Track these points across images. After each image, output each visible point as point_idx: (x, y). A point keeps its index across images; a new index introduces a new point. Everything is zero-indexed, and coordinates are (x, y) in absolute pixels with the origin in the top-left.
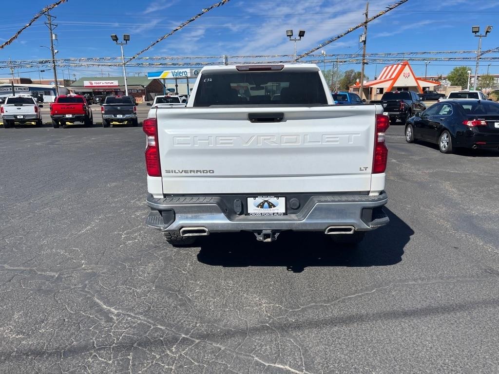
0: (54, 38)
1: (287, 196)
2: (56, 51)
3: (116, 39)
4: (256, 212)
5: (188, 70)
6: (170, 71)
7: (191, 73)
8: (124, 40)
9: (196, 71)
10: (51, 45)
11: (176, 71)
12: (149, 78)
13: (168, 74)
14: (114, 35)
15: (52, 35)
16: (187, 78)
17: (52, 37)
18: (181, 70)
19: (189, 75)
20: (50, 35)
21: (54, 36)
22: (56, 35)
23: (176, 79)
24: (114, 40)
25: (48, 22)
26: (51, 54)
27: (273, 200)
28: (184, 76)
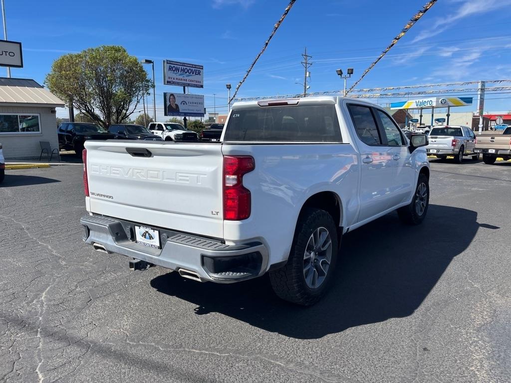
0: (307, 75)
1: (161, 230)
2: (308, 87)
3: (340, 73)
4: (142, 241)
5: (434, 99)
6: (414, 101)
7: (437, 101)
8: (348, 73)
9: (443, 100)
10: (304, 82)
11: (421, 101)
12: (392, 109)
13: (411, 104)
14: (339, 70)
15: (306, 73)
16: (433, 107)
17: (306, 74)
18: (426, 100)
19: (434, 104)
20: (305, 72)
21: (308, 73)
22: (309, 73)
23: (422, 109)
24: (339, 74)
25: (304, 61)
26: (304, 89)
27: (151, 231)
28: (429, 105)
